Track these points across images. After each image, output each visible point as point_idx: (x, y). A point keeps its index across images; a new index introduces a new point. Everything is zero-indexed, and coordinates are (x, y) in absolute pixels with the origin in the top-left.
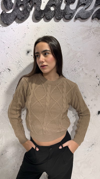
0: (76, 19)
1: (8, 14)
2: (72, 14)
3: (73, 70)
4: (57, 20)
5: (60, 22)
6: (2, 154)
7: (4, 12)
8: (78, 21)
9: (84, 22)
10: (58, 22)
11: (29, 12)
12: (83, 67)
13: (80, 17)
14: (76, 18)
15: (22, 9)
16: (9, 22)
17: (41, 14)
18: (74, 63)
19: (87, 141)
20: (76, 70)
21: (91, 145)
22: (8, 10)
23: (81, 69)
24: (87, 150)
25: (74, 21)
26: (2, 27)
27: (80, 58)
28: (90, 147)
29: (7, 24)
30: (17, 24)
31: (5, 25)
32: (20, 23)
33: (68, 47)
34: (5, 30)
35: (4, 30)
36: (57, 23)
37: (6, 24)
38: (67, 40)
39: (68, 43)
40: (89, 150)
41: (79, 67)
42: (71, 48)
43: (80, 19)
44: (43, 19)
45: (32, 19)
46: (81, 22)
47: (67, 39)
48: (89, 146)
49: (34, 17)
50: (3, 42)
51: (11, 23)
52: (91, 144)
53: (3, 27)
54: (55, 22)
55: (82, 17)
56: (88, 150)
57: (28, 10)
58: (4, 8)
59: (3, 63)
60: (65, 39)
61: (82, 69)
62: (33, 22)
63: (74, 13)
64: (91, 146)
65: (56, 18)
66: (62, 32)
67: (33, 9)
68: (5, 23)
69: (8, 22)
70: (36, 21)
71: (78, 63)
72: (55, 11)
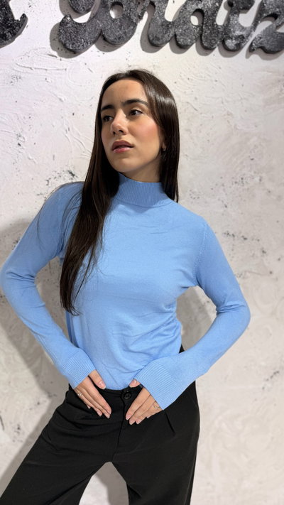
0: (251, 50)
1: (80, 24)
2: (242, 39)
3: (238, 181)
4: (204, 51)
5: (211, 55)
6: (38, 404)
7: (69, 18)
8: (255, 57)
9: (270, 59)
10: (207, 54)
11: (135, 25)
12: (264, 175)
13: (262, 48)
14: (254, 50)
15: (116, 15)
16: (81, 47)
17: (166, 32)
18: (242, 163)
19: (263, 364)
20: (244, 181)
21: (271, 374)
22: (79, 13)
23: (257, 179)
24: (261, 386)
25: (247, 57)
26: (59, 58)
27: (256, 151)
28: (268, 380)
29: (74, 53)
30: (101, 53)
31: (68, 54)
32: (108, 51)
33: (228, 122)
34: (68, 68)
35: (65, 67)
36: (204, 57)
37: (71, 50)
38: (226, 104)
39: (228, 112)
40: (266, 389)
41: (252, 173)
42: (235, 125)
43: (261, 51)
44: (168, 44)
45: (141, 43)
46: (264, 59)
47: (227, 102)
48: (267, 377)
49: (146, 38)
50: (60, 99)
51: (85, 48)
52: (272, 372)
53: (63, 59)
54: (200, 54)
55: (267, 47)
56: (263, 388)
57: (134, 19)
58: (69, 8)
59: (55, 154)
60: (220, 99)
61: (259, 178)
62: (144, 52)
63: (249, 35)
64: (272, 377)
65: (202, 44)
66: (215, 83)
67: (146, 16)
68: (69, 49)
69: (79, 46)
70: (151, 48)
71: (252, 162)
72: (200, 27)
